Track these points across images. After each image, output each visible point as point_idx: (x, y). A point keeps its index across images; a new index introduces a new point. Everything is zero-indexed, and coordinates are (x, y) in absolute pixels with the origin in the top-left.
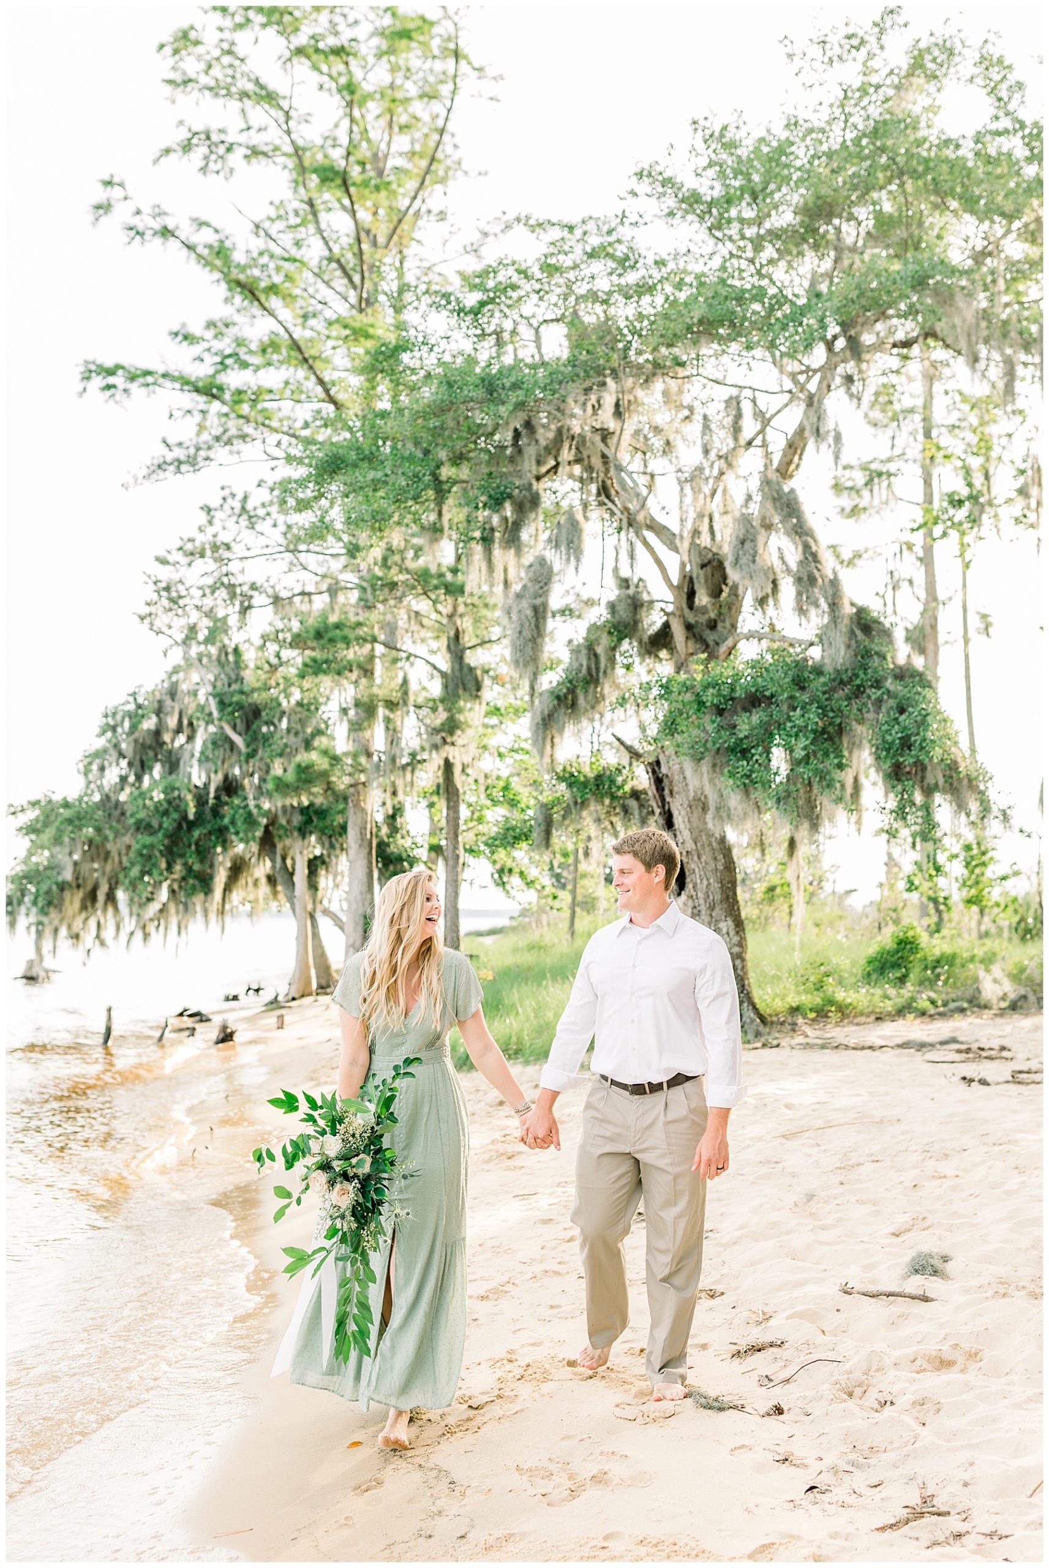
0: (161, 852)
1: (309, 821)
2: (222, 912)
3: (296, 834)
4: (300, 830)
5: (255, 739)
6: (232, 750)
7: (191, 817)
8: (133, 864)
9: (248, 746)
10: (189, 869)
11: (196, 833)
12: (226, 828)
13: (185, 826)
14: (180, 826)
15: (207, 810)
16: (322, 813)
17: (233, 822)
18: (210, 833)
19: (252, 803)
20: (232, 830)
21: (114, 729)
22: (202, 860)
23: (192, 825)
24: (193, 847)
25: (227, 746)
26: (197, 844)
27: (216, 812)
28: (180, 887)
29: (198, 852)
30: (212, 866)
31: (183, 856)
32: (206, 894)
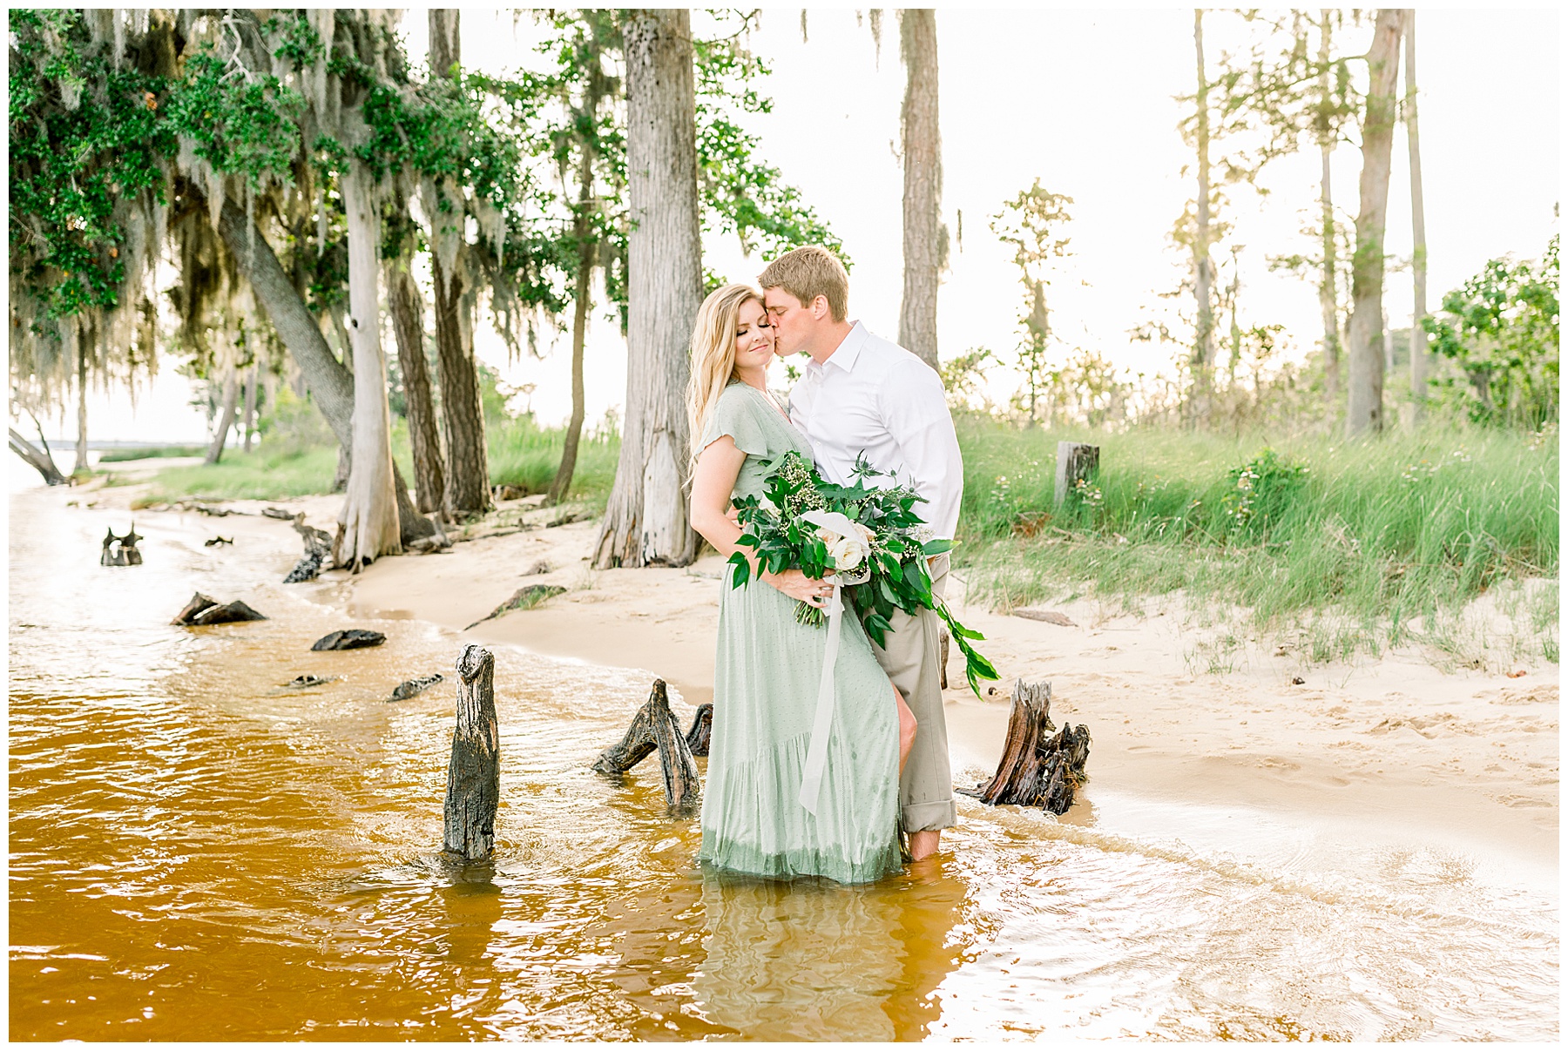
1: (392, 138)
4: (368, 158)
16: (417, 122)
19: (254, 80)
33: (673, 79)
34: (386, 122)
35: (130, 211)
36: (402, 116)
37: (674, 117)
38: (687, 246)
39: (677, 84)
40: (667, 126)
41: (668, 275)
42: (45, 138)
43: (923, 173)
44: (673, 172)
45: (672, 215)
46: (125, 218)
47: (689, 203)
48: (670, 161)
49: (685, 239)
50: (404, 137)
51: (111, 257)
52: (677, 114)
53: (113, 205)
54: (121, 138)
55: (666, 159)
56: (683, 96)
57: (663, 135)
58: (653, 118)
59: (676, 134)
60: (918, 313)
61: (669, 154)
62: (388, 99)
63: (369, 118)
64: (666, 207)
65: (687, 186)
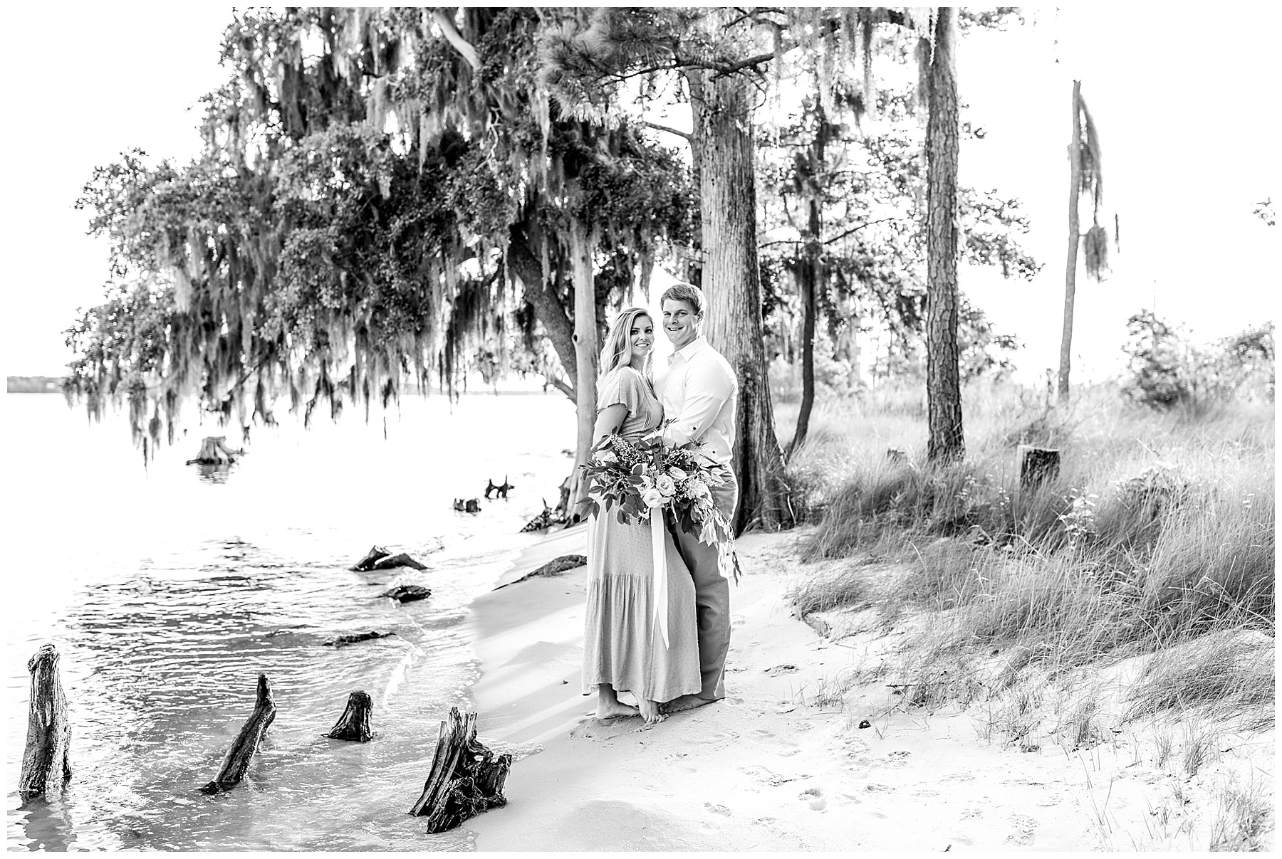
0: (334, 258)
1: (599, 199)
2: (446, 369)
3: (574, 224)
4: (582, 216)
5: (494, 49)
6: (455, 72)
7: (386, 194)
8: (287, 281)
9: (483, 62)
10: (387, 292)
11: (397, 225)
12: (451, 215)
13: (375, 212)
14: (367, 215)
15: (415, 184)
16: (619, 185)
17: (461, 200)
18: (421, 226)
19: (494, 168)
20: (460, 216)
21: (248, 43)
22: (407, 274)
23: (389, 210)
24: (392, 249)
25: (446, 65)
26: (398, 245)
27: (430, 187)
28: (374, 322)
29: (401, 259)
30: (426, 284)
31: (372, 266)
32: (418, 334)
33: (731, 144)
34: (596, 187)
35: (430, 264)
36: (606, 182)
37: (731, 174)
38: (741, 277)
39: (734, 147)
40: (724, 181)
41: (724, 302)
42: (377, 219)
43: (939, 202)
44: (730, 218)
45: (728, 253)
46: (427, 270)
47: (743, 242)
48: (727, 210)
49: (739, 272)
50: (609, 198)
51: (421, 299)
52: (734, 171)
53: (420, 261)
54: (422, 215)
55: (723, 208)
56: (739, 156)
57: (721, 189)
58: (713, 176)
59: (732, 188)
60: (935, 326)
61: (726, 204)
62: (599, 170)
63: (585, 186)
64: (723, 247)
65: (742, 229)
